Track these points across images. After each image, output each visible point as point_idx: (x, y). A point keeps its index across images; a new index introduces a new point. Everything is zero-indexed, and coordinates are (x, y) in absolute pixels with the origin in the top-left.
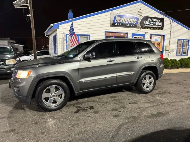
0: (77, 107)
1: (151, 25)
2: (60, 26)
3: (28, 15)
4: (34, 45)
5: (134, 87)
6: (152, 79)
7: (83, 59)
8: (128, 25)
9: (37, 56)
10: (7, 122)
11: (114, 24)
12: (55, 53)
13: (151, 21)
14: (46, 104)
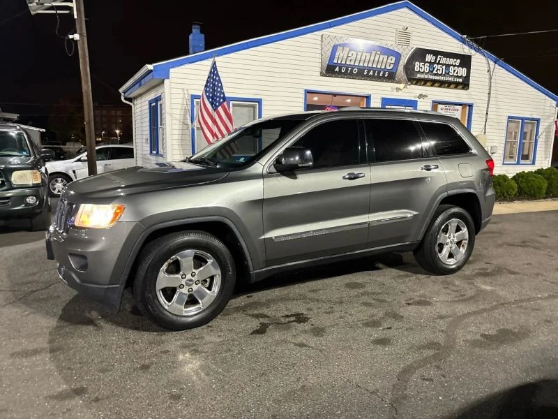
0: (257, 316)
1: (435, 75)
2: (174, 72)
3: (71, 37)
4: (90, 127)
6: (465, 230)
7: (275, 171)
8: (371, 73)
9: (98, 162)
10: (51, 366)
11: (331, 70)
12: (154, 152)
13: (435, 63)
14: (168, 306)
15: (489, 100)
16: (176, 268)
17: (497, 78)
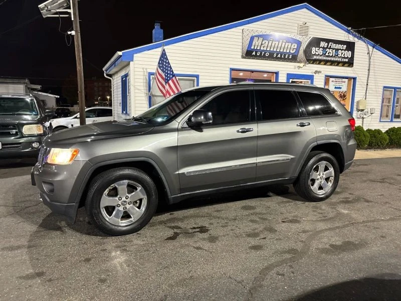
0: (173, 228)
1: (327, 56)
2: (137, 56)
3: (69, 33)
4: (81, 95)
5: (291, 188)
6: (331, 170)
7: (187, 126)
8: (279, 56)
9: (87, 119)
10: (26, 257)
11: (249, 54)
12: (124, 112)
13: (327, 48)
14: (109, 219)
15: (369, 75)
16: (114, 193)
17: (375, 58)
